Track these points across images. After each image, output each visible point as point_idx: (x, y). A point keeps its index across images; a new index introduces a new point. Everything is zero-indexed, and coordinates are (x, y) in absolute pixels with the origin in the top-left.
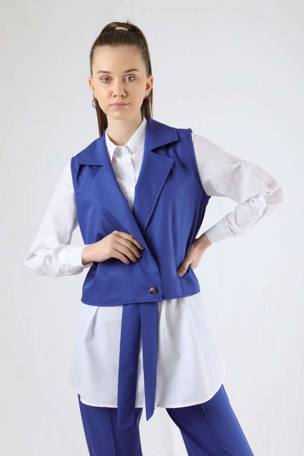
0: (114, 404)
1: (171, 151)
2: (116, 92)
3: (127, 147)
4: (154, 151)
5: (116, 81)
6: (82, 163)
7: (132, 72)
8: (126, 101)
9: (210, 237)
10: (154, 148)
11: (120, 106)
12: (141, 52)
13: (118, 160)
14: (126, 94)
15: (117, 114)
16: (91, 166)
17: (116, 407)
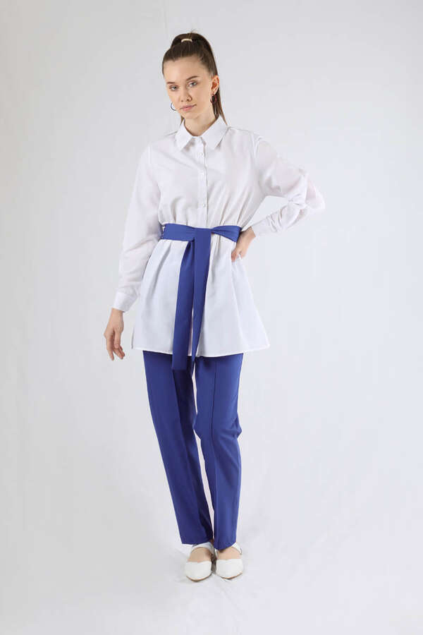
7: (194, 79)
9: (255, 230)
11: (188, 108)
12: (199, 59)
17: (171, 353)
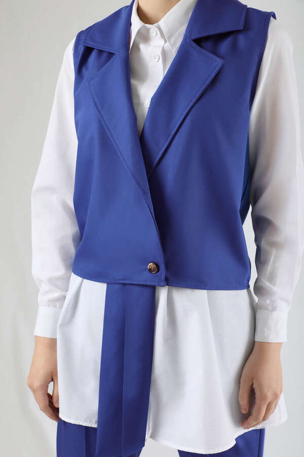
0: (91, 422)
1: (225, 46)
3: (159, 28)
6: (91, 44)
10: (200, 36)
13: (142, 47)
16: (101, 52)
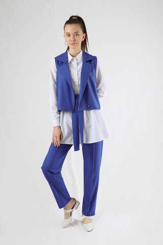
2: (72, 39)
3: (76, 58)
4: (86, 61)
5: (72, 36)
7: (77, 33)
8: (75, 42)
11: (73, 44)
14: (75, 40)
15: (72, 47)
